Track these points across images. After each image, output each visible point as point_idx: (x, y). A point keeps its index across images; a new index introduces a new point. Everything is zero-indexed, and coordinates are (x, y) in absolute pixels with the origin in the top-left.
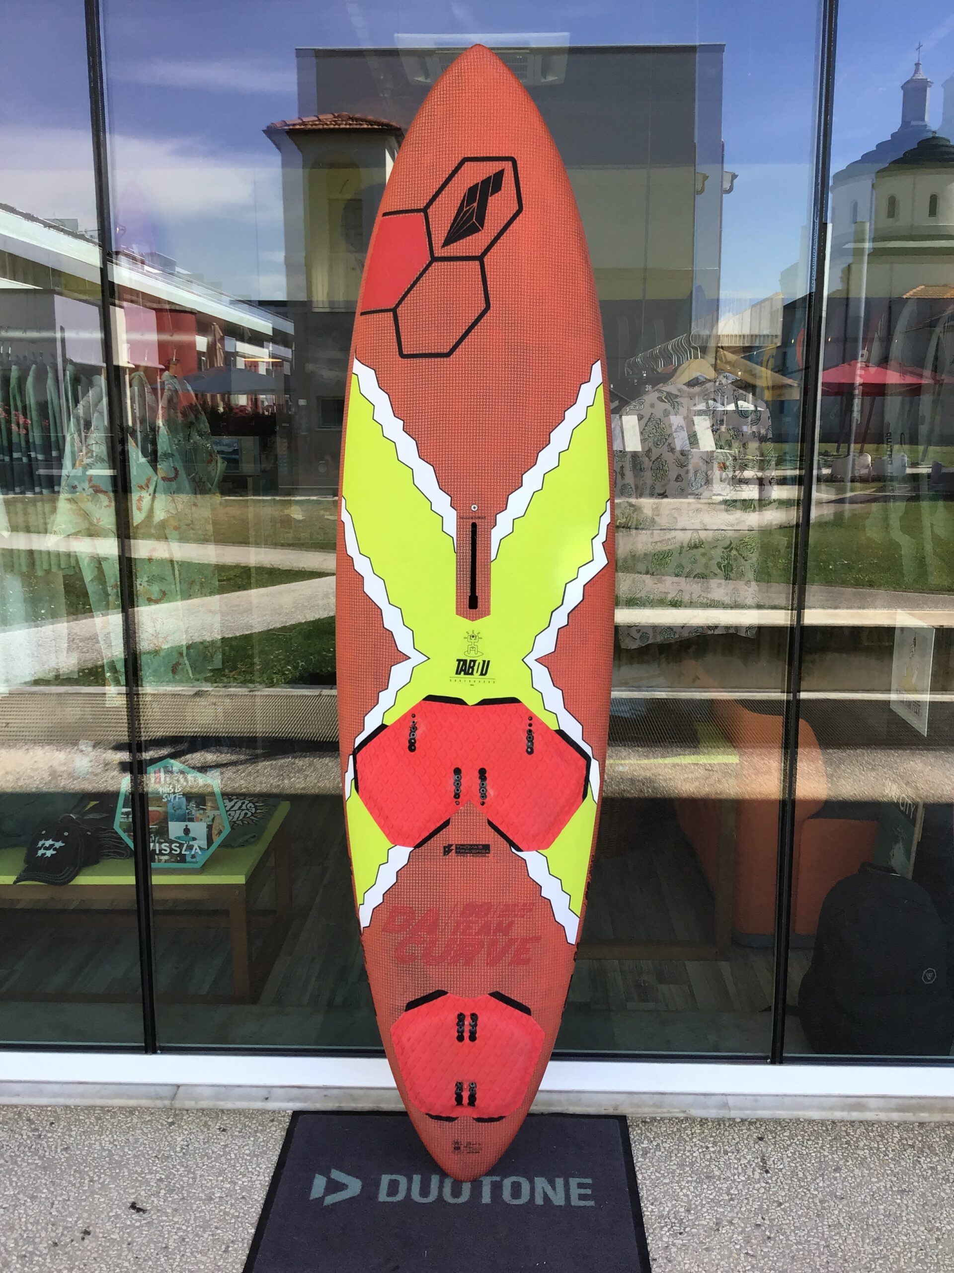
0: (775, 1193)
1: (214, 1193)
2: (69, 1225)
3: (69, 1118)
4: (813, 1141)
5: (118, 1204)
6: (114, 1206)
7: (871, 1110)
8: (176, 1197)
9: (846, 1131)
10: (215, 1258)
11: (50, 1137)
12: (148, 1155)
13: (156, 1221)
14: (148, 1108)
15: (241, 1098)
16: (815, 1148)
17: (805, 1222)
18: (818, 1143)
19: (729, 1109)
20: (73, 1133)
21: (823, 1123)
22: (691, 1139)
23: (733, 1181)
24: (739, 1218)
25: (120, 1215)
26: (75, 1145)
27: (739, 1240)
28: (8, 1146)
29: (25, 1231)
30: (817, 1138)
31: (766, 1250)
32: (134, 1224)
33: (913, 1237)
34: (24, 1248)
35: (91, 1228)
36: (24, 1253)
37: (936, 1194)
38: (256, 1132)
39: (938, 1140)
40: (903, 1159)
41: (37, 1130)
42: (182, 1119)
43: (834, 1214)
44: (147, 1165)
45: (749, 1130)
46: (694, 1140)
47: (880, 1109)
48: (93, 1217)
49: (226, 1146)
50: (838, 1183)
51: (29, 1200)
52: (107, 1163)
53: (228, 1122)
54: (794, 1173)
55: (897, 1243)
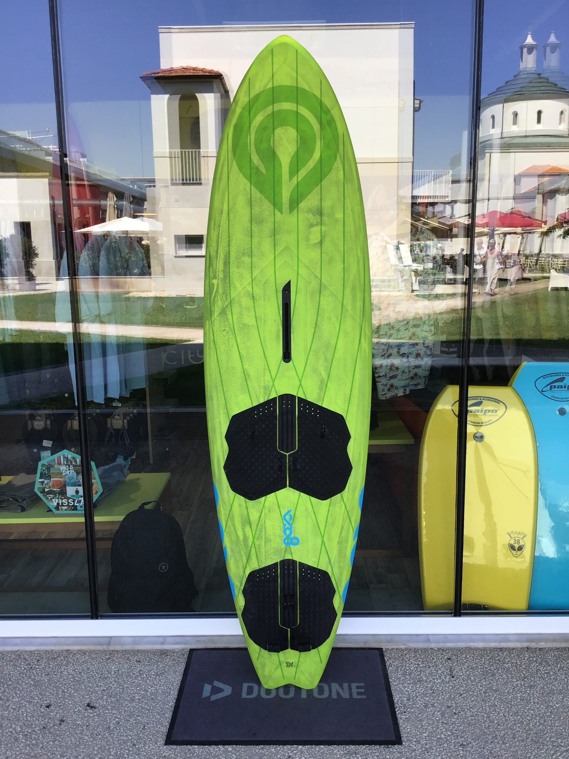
0: (458, 689)
1: (135, 697)
2: (52, 717)
3: (48, 657)
4: (479, 659)
5: (79, 705)
6: (77, 706)
7: (511, 641)
8: (113, 699)
9: (498, 654)
10: (137, 733)
11: (37, 668)
12: (96, 677)
13: (102, 713)
14: (94, 651)
15: (148, 643)
16: (480, 663)
17: (475, 704)
18: (482, 661)
19: (431, 642)
20: (51, 666)
21: (484, 649)
22: (409, 660)
23: (434, 683)
24: (438, 703)
25: (81, 710)
26: (52, 672)
27: (438, 715)
28: (13, 674)
29: (26, 721)
30: (481, 658)
31: (453, 720)
32: (89, 715)
33: (537, 711)
34: (26, 731)
35: (65, 718)
36: (26, 733)
37: (550, 687)
38: (158, 662)
39: (550, 657)
40: (531, 668)
41: (30, 665)
42: (114, 656)
43: (492, 700)
44: (95, 682)
45: (442, 654)
46: (411, 661)
47: (517, 641)
48: (65, 712)
49: (140, 671)
50: (494, 683)
51: (27, 704)
52: (72, 682)
53: (141, 657)
54: (468, 676)
55: (528, 715)
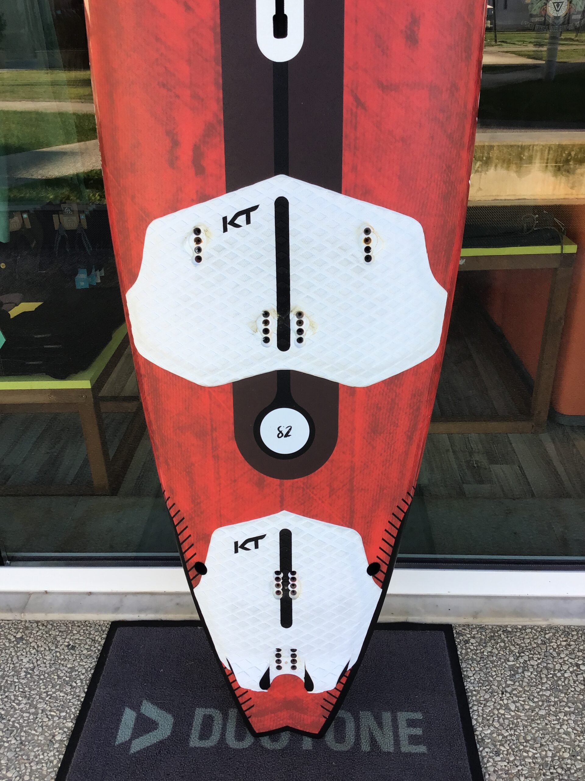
42: (31, 633)
